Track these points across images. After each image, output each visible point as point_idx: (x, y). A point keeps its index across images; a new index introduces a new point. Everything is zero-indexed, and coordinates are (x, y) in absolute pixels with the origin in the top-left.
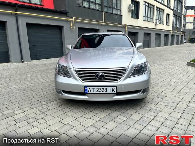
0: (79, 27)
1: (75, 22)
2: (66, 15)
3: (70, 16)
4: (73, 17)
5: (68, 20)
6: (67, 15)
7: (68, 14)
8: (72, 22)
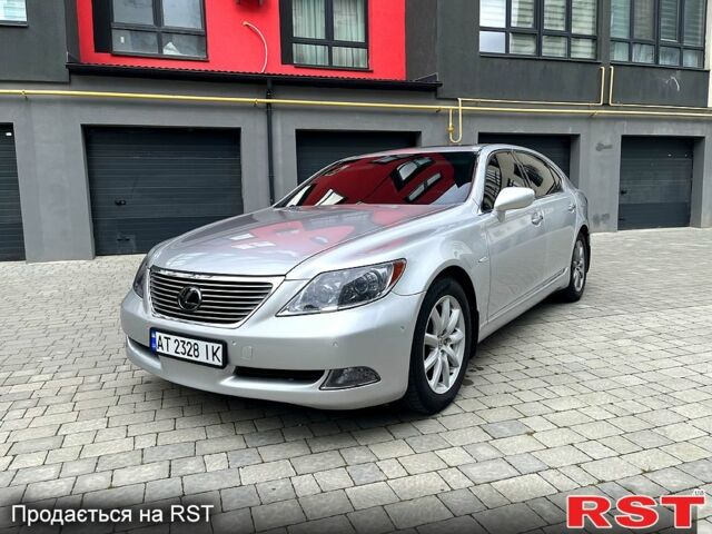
0: (481, 131)
1: (467, 115)
2: (433, 94)
3: (446, 96)
4: (460, 99)
5: (439, 110)
6: (436, 95)
7: (439, 89)
8: (455, 114)
